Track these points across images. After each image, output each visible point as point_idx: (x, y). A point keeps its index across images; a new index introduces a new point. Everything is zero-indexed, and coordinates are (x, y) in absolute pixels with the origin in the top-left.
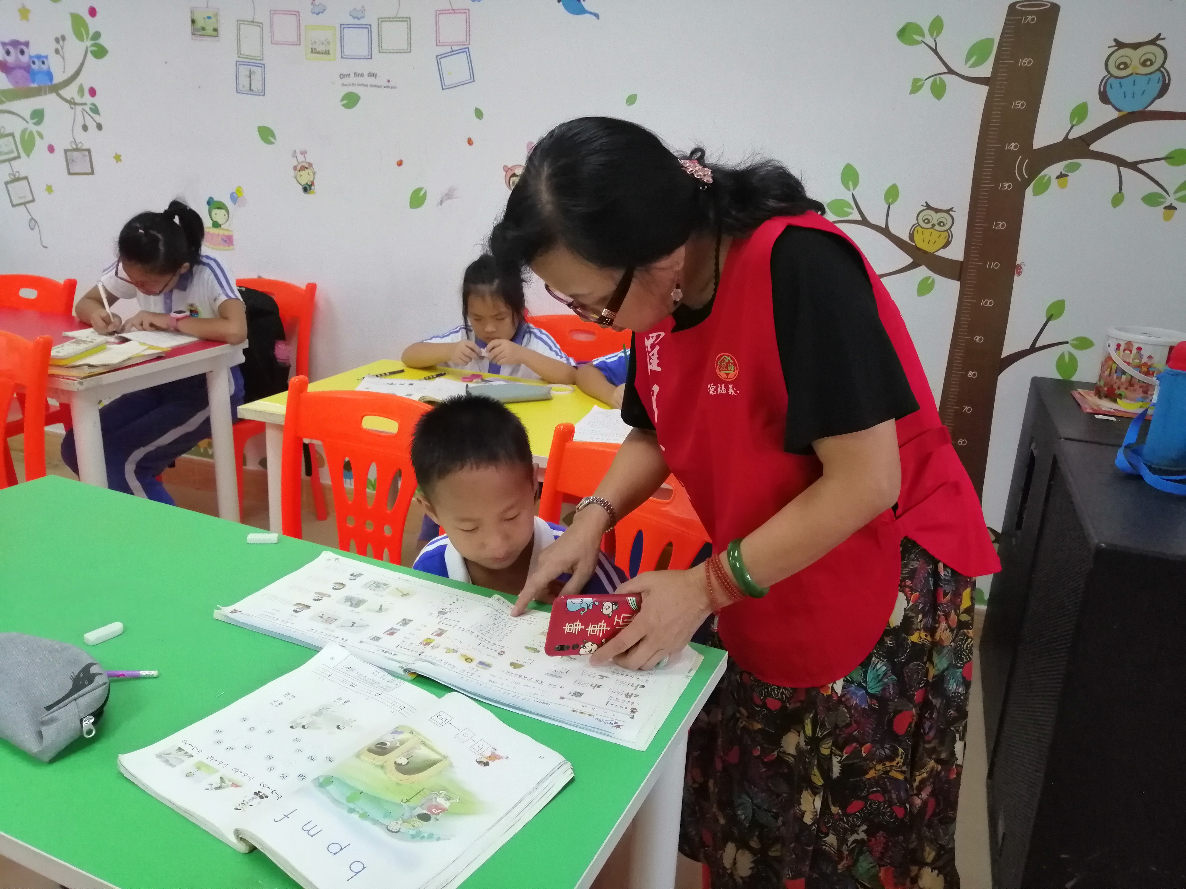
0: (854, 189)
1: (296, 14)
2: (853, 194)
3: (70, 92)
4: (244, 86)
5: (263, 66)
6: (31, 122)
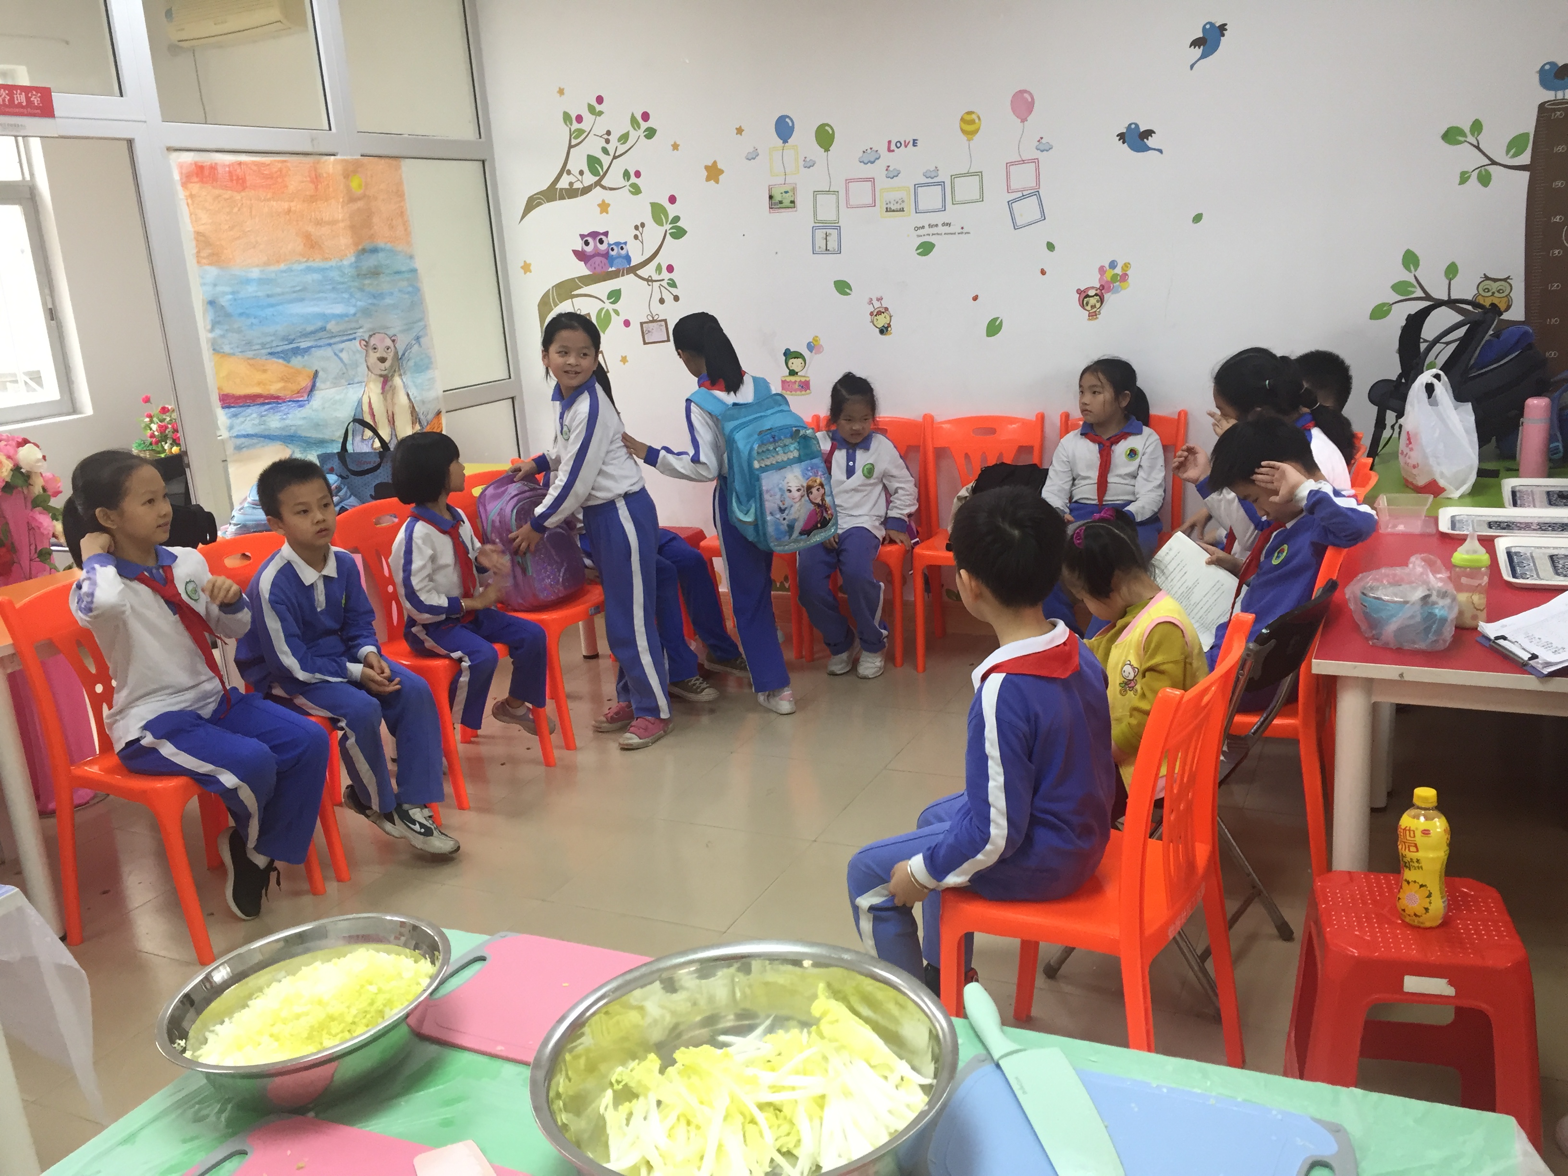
0: (1415, 271)
1: (872, 180)
2: (1415, 276)
3: (648, 271)
4: (820, 247)
5: (839, 229)
6: (607, 302)
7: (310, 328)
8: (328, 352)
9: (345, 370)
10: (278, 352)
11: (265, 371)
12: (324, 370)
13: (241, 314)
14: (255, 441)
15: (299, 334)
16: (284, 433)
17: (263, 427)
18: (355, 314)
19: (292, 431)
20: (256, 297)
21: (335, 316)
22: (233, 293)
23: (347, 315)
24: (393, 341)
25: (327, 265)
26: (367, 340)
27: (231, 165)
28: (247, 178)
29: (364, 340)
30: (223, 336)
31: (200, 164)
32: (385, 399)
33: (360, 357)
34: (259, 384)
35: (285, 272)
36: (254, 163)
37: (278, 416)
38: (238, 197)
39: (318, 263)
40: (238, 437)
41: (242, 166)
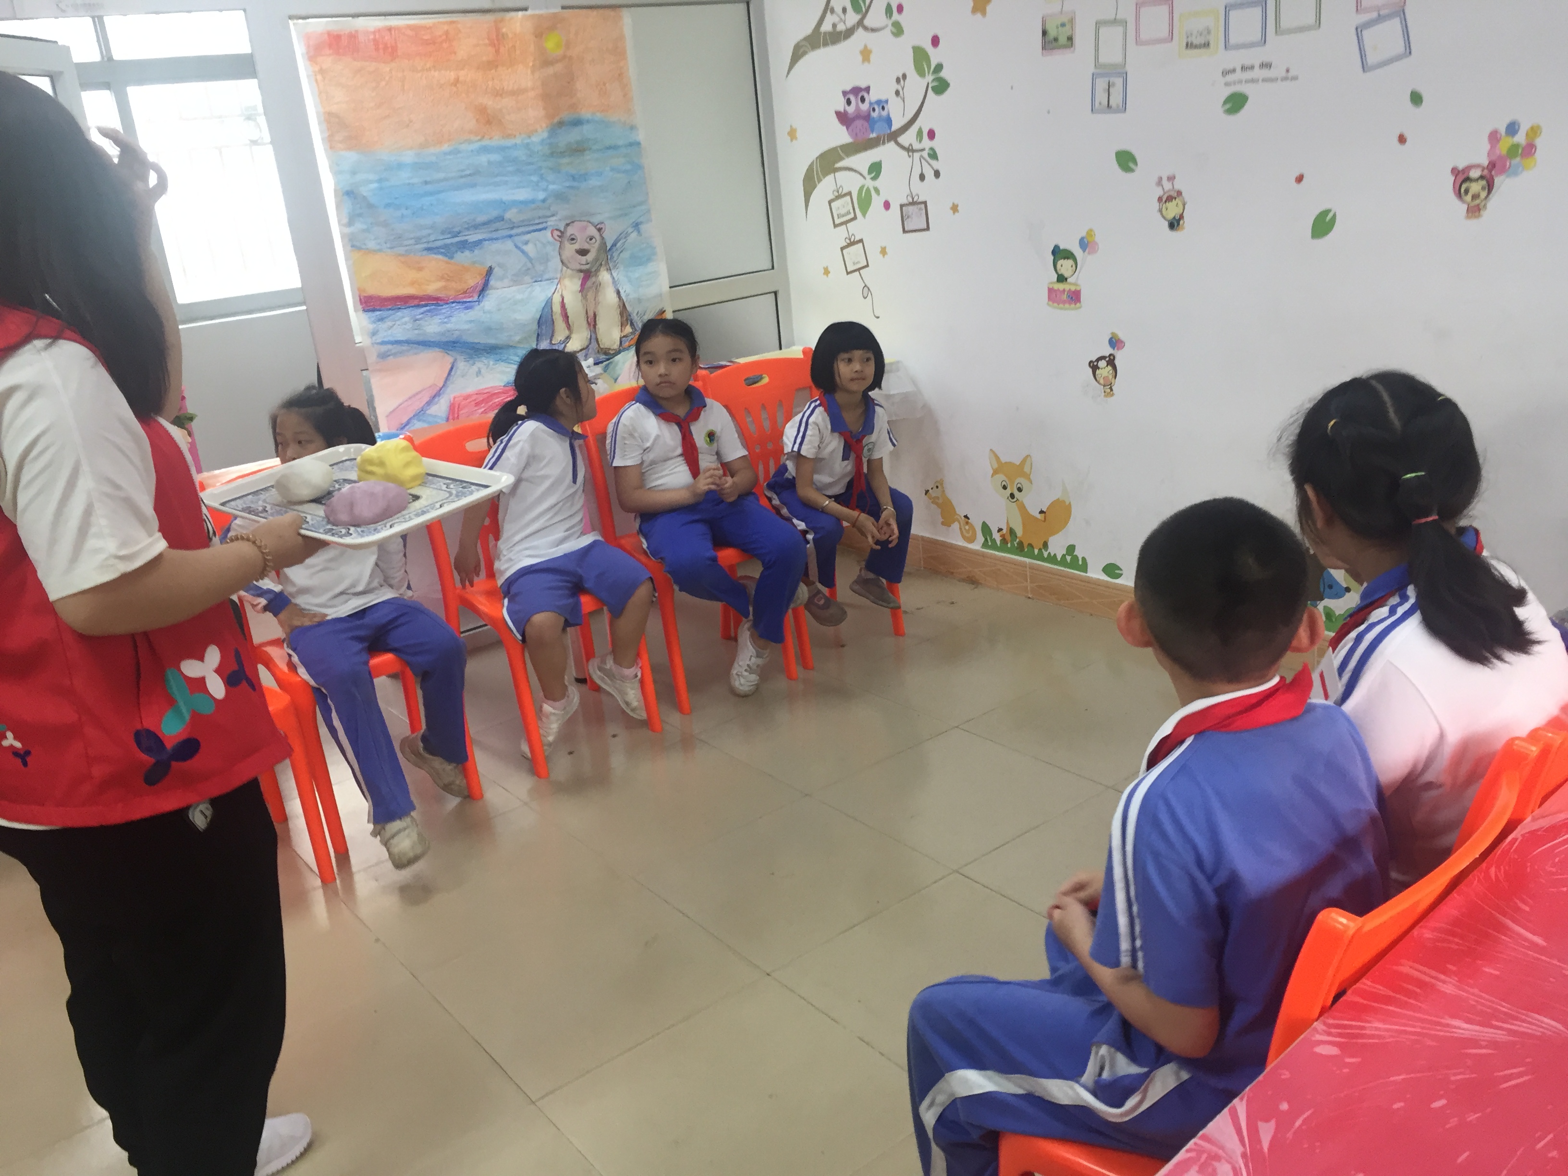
3: (908, 138)
4: (1100, 103)
5: (1124, 75)
6: (868, 177)
7: (481, 218)
8: (509, 245)
9: (529, 265)
10: (437, 248)
11: (420, 269)
12: (500, 265)
13: (388, 205)
14: (405, 348)
15: (466, 226)
16: (444, 339)
17: (416, 332)
18: (544, 201)
19: (455, 336)
20: (409, 184)
21: (515, 203)
22: (380, 181)
23: (533, 201)
24: (599, 230)
25: (509, 142)
26: (562, 229)
27: (379, 31)
28: (399, 45)
29: (557, 230)
30: (367, 231)
31: (335, 33)
32: (585, 297)
33: (552, 251)
34: (413, 283)
35: (450, 153)
36: (409, 27)
37: (437, 320)
38: (385, 68)
39: (497, 141)
40: (383, 343)
41: (393, 32)
